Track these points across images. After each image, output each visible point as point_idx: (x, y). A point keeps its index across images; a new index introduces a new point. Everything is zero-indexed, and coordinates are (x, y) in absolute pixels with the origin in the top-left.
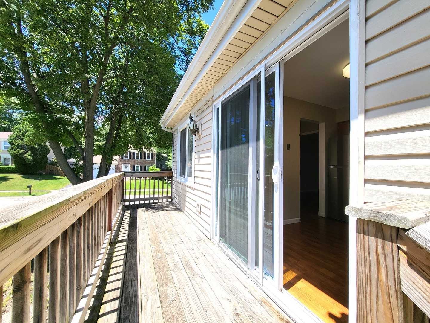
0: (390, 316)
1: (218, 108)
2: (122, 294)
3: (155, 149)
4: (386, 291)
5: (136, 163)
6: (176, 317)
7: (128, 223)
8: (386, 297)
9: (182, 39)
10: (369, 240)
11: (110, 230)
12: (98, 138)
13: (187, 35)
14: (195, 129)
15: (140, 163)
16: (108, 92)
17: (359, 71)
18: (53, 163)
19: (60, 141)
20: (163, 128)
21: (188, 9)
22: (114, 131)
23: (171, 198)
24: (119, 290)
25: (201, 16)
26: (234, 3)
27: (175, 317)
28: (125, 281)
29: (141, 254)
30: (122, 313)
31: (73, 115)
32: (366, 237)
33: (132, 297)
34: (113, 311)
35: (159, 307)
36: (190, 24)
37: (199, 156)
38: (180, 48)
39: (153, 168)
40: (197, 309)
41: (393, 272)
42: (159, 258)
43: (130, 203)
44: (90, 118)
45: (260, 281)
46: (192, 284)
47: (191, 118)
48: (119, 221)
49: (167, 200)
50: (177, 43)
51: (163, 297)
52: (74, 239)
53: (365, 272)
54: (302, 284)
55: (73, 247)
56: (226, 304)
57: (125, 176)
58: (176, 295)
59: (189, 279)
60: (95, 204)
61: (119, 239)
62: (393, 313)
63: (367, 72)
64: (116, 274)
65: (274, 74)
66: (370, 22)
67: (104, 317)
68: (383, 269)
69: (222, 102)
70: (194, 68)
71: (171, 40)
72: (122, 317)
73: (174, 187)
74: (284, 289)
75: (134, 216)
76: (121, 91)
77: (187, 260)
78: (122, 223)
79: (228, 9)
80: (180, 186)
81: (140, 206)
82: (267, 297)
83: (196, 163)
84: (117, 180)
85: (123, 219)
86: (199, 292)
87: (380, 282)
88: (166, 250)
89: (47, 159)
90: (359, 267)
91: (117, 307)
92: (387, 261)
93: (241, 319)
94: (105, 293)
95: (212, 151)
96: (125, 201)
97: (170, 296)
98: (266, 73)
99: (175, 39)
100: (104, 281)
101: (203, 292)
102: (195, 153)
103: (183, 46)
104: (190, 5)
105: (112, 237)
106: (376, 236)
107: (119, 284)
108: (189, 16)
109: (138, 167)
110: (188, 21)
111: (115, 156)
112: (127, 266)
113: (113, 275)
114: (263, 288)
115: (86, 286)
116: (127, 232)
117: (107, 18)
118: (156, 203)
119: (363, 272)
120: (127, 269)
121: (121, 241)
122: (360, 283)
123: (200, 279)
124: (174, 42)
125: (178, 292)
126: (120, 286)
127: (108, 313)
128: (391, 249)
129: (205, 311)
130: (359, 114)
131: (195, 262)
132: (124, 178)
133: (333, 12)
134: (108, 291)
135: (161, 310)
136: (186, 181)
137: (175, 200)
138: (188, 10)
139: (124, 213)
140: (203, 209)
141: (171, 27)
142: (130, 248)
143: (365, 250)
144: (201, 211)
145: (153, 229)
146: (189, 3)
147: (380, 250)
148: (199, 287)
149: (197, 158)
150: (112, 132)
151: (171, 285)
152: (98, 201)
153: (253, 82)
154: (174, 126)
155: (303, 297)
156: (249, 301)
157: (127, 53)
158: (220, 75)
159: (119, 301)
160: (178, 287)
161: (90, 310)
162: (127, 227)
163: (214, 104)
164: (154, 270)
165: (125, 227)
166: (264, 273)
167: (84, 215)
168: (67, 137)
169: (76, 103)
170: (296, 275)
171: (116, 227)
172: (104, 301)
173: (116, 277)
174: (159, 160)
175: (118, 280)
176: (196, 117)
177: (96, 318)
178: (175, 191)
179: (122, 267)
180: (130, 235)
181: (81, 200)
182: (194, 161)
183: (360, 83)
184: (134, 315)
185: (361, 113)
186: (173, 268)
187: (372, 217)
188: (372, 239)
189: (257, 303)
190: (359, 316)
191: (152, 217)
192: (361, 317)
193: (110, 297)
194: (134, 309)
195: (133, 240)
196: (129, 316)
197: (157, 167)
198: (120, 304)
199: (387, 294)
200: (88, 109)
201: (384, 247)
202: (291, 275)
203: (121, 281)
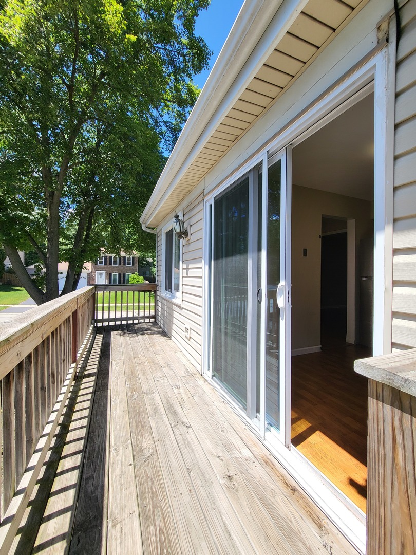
0: (406, 511)
1: (211, 205)
2: (86, 446)
3: (136, 253)
4: (403, 478)
5: (113, 271)
6: (151, 479)
7: (99, 350)
8: (403, 487)
9: (168, 110)
10: (384, 408)
11: (75, 361)
12: (64, 241)
13: (175, 105)
14: (182, 231)
15: (118, 270)
16: (76, 182)
17: (386, 166)
18: (10, 271)
19: (17, 245)
20: (144, 228)
21: (176, 71)
22: (84, 231)
23: (155, 317)
24: (83, 441)
25: (192, 79)
26: (225, 71)
27: (149, 479)
28: (91, 429)
29: (113, 393)
30: (85, 471)
31: (33, 213)
32: (380, 404)
33: (98, 451)
34: (73, 469)
35: (131, 465)
36: (178, 90)
37: (187, 266)
38: (165, 123)
39: (135, 276)
40: (179, 469)
41: (412, 455)
42: (135, 399)
43: (103, 324)
44: (53, 216)
45: (262, 433)
46: (174, 435)
47: (177, 217)
48: (88, 347)
49: (150, 320)
50: (161, 116)
51: (137, 451)
52: (22, 383)
53: (378, 450)
54: (318, 438)
55: (20, 392)
56: (215, 462)
57: (96, 290)
58: (153, 449)
59: (172, 427)
60: (53, 333)
61: (87, 372)
62: (411, 508)
63: (397, 167)
64: (80, 419)
65: (279, 164)
66: (402, 98)
67: (62, 476)
68: (400, 449)
69: (215, 198)
70: (178, 155)
71: (154, 112)
72: (84, 476)
73: (159, 304)
74: (292, 445)
75: (108, 341)
76: (91, 180)
77: (170, 401)
78: (92, 350)
79: (218, 80)
80: (165, 303)
81: (115, 328)
82: (270, 455)
83: (185, 275)
84: (84, 297)
85: (93, 345)
86: (182, 447)
87: (396, 465)
88: (145, 388)
89: (4, 265)
90: (371, 442)
91: (78, 463)
92: (405, 440)
93: (234, 484)
94: (65, 444)
95: (203, 262)
96: (97, 321)
97: (146, 450)
98: (269, 162)
99: (158, 112)
100: (65, 428)
101: (187, 446)
102: (183, 261)
103: (169, 120)
104: (178, 65)
105: (78, 370)
106: (392, 405)
107: (83, 433)
108: (176, 80)
109: (115, 275)
110: (175, 86)
111: (85, 263)
112: (95, 409)
113: (76, 420)
114: (265, 442)
115: (41, 437)
116: (97, 363)
117: (71, 88)
118: (136, 324)
119: (376, 449)
120: (94, 412)
121: (89, 375)
122: (372, 463)
123: (185, 428)
124: (157, 115)
125: (156, 445)
126: (84, 435)
127: (68, 471)
128: (410, 424)
129: (188, 472)
130: (385, 223)
131: (180, 404)
132: (95, 293)
133: (354, 83)
134: (70, 442)
135: (133, 469)
136: (173, 297)
137: (161, 321)
138: (175, 73)
139: (95, 337)
140: (193, 334)
141: (153, 96)
142: (100, 385)
143: (379, 420)
144: (190, 337)
145: (130, 359)
146: (176, 63)
147: (397, 423)
148: (183, 439)
149: (185, 269)
150: (82, 233)
151: (147, 436)
152: (57, 329)
153: (252, 173)
154: (157, 226)
155: (316, 457)
156: (246, 460)
157: (99, 131)
158: (213, 162)
159: (82, 455)
160: (156, 438)
161: (45, 467)
162: (98, 356)
163: (205, 200)
164: (127, 414)
165: (94, 357)
166: (266, 423)
167: (36, 350)
168: (25, 240)
169: (36, 197)
170: (310, 425)
171: (84, 356)
172: (63, 455)
173: (79, 423)
174: (142, 266)
175: (82, 427)
176: (184, 215)
177: (52, 477)
178: (159, 309)
179: (88, 410)
180: (101, 368)
181: (28, 335)
182: (182, 273)
183: (388, 182)
184: (99, 475)
185: (389, 223)
186: (152, 412)
187: (387, 379)
188: (388, 408)
189: (257, 463)
190: (369, 506)
191: (129, 342)
192: (372, 507)
193: (71, 450)
194: (100, 466)
195: (104, 374)
196: (93, 475)
197: (140, 275)
198: (83, 459)
199: (404, 483)
200: (50, 204)
201: (402, 420)
202: (303, 426)
203: (85, 429)
